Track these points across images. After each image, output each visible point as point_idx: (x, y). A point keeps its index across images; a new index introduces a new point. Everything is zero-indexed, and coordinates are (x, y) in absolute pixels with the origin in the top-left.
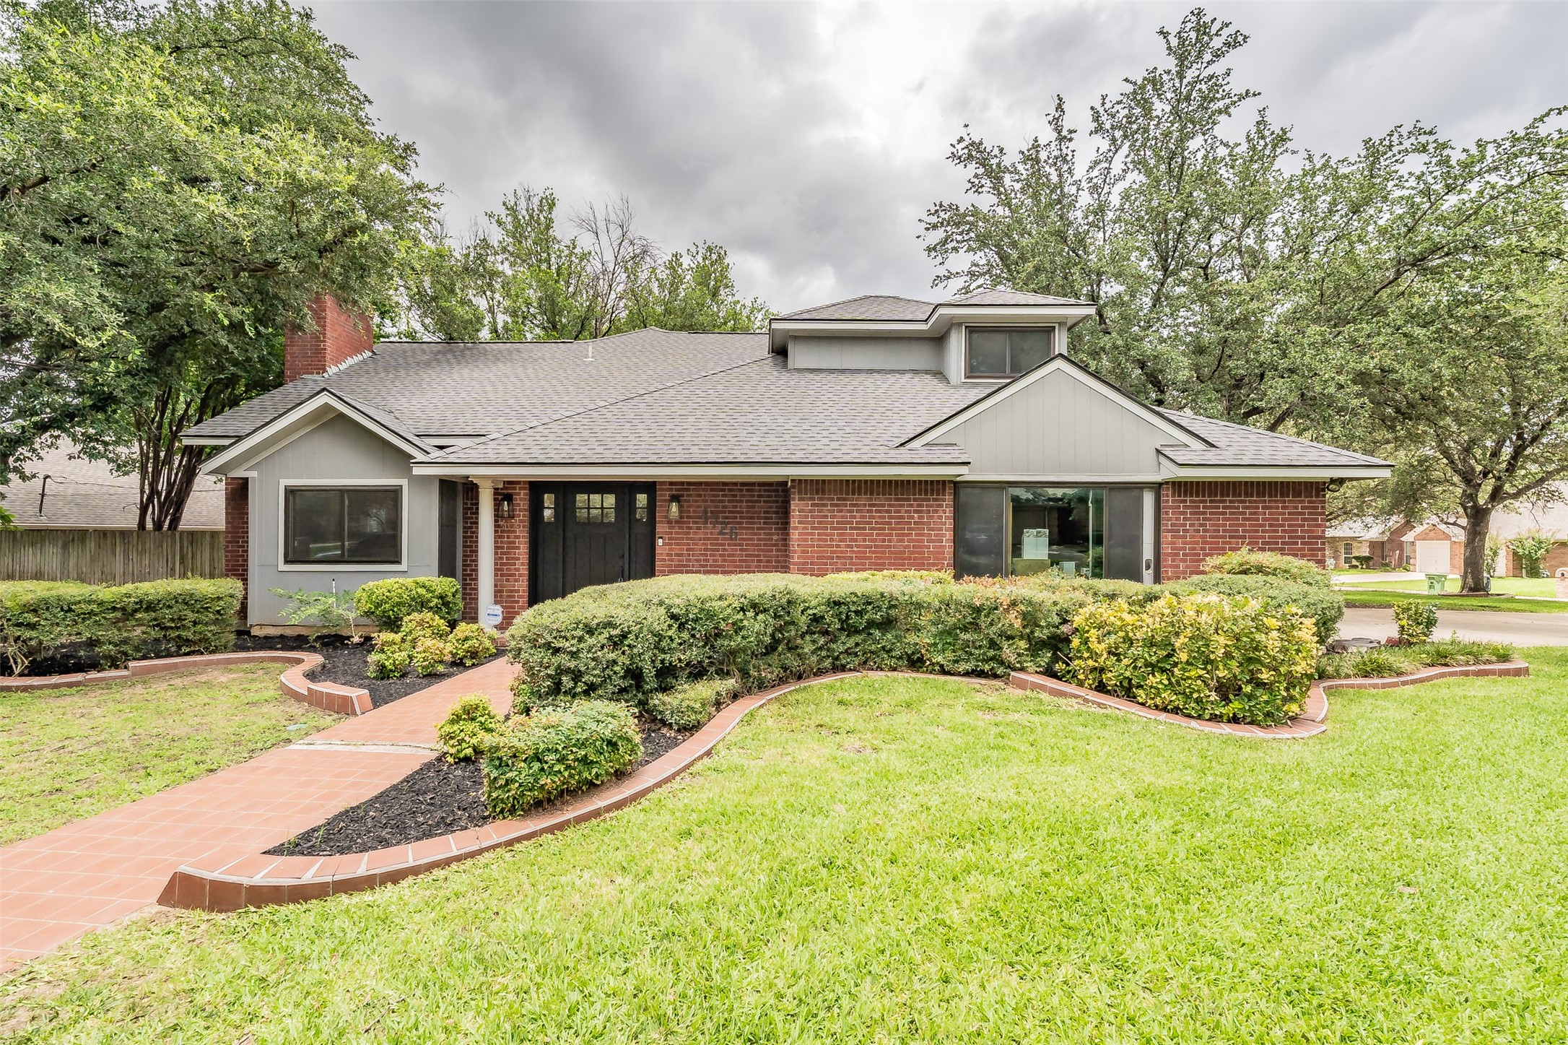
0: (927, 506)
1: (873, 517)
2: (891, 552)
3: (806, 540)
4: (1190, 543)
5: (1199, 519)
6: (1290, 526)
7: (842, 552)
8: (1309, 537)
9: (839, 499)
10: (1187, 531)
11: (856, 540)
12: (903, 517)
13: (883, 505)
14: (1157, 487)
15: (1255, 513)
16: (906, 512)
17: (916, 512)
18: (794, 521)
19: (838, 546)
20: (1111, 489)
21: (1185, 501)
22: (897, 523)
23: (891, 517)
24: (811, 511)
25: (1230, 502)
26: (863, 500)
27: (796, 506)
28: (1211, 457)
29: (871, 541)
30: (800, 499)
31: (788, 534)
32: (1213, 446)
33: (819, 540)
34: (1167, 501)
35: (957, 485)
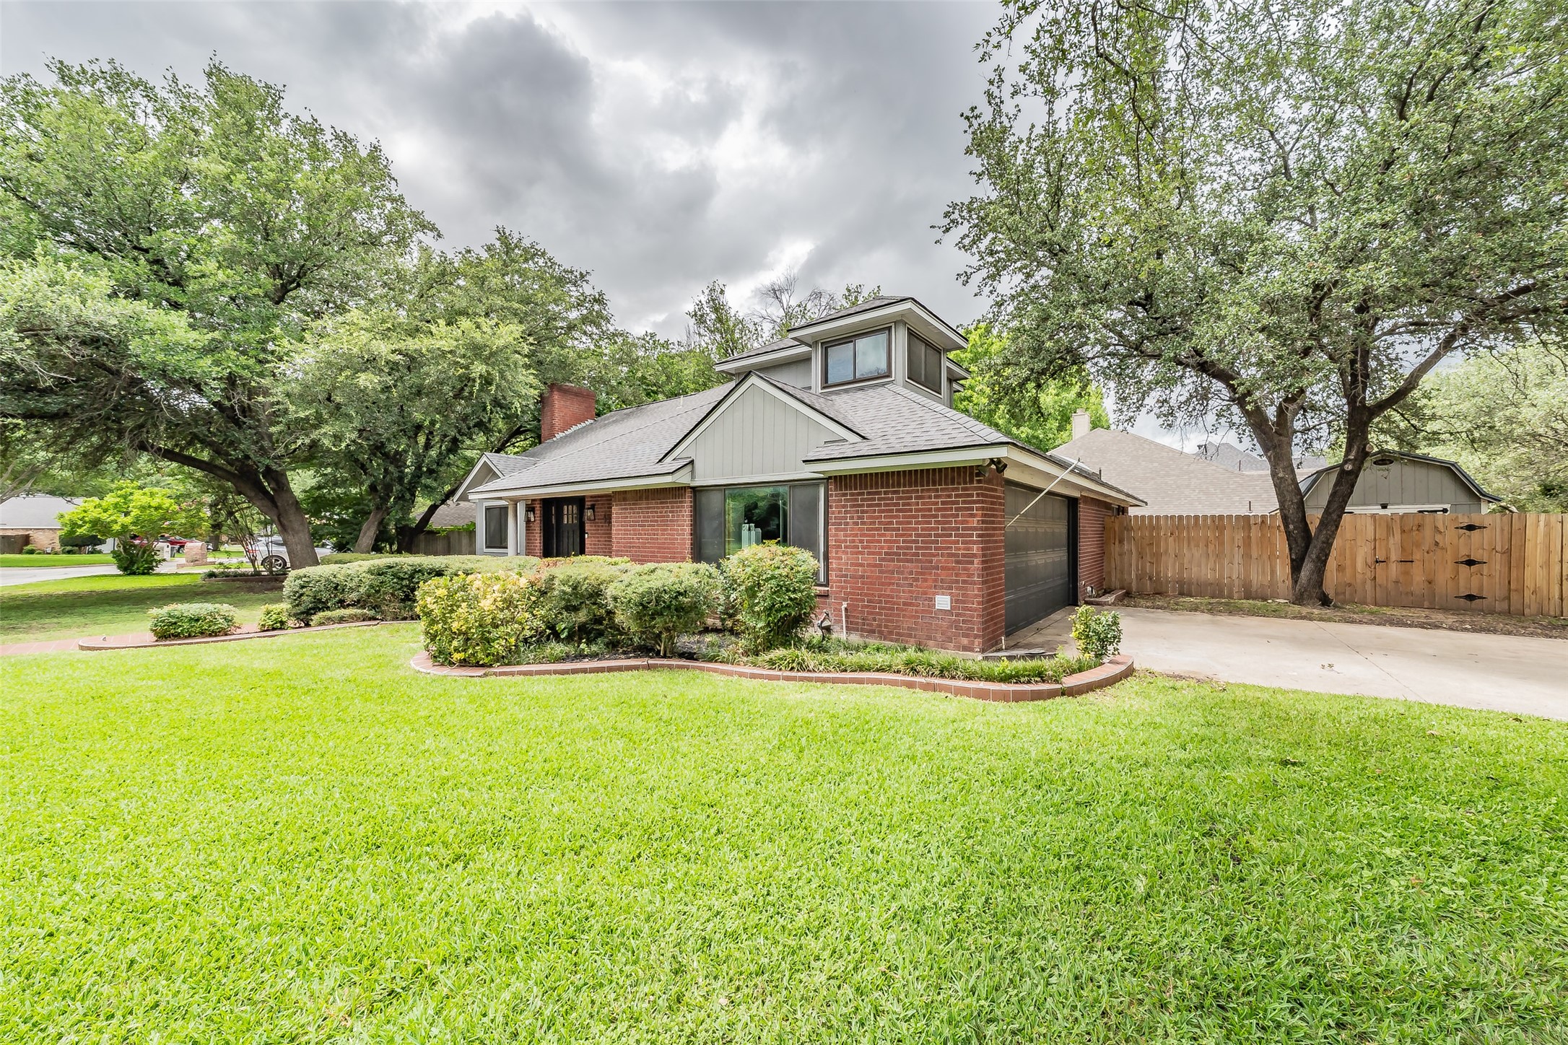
0: (677, 507)
3: (618, 534)
4: (850, 536)
5: (858, 512)
6: (943, 516)
7: (635, 543)
10: (847, 524)
11: (641, 534)
13: (654, 508)
14: (826, 484)
15: (909, 504)
16: (666, 512)
17: (671, 512)
20: (791, 487)
21: (845, 495)
25: (885, 493)
26: (644, 504)
28: (862, 448)
30: (616, 505)
32: (864, 438)
34: (831, 495)
35: (695, 490)
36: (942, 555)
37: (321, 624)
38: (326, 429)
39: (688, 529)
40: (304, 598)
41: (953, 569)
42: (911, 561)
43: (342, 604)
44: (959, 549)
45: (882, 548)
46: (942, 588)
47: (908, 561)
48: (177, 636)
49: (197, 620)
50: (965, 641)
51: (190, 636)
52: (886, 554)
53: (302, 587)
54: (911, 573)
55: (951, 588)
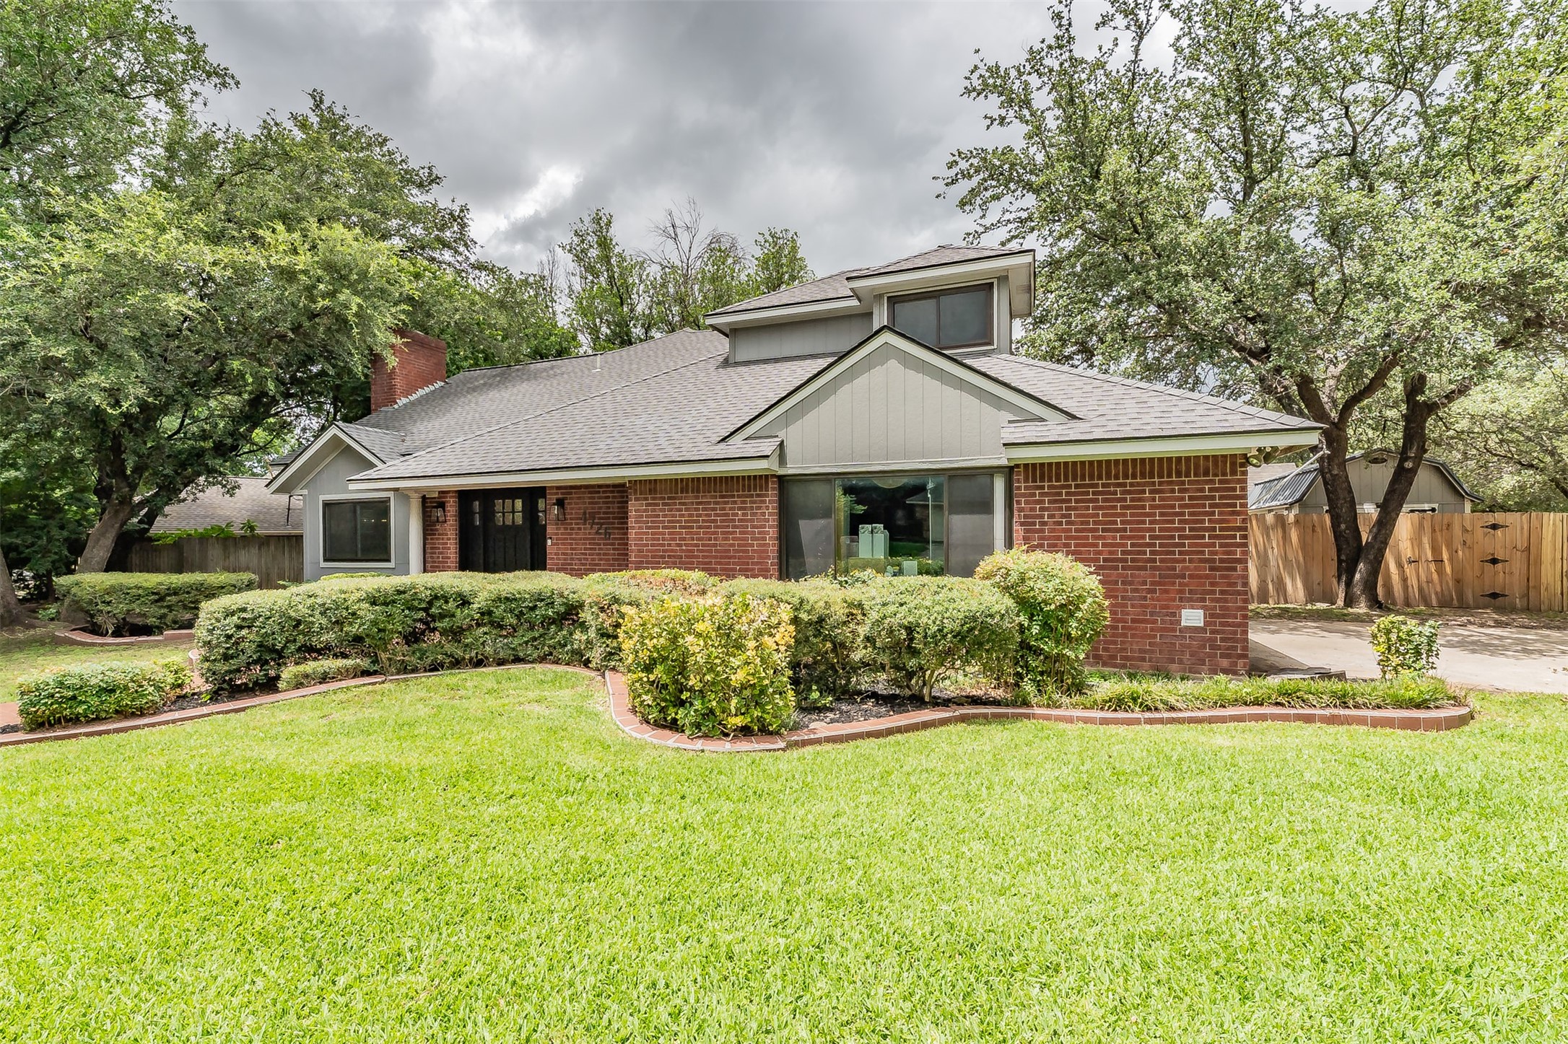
0: (752, 502)
1: (700, 515)
2: (717, 551)
3: (641, 539)
4: (1049, 538)
5: (1061, 509)
6: (1191, 514)
7: (672, 551)
8: (1221, 529)
9: (669, 498)
10: (1044, 524)
11: (684, 539)
12: (727, 515)
13: (709, 503)
14: (1009, 471)
15: (1140, 500)
16: (731, 509)
17: (740, 509)
18: (631, 521)
19: (669, 545)
20: (951, 477)
21: (1043, 487)
22: (722, 521)
23: (716, 515)
24: (645, 511)
25: (1104, 486)
26: (690, 498)
27: (633, 506)
28: (1074, 431)
29: (698, 539)
30: (637, 499)
31: (626, 534)
32: (1074, 417)
33: (653, 539)
34: (1019, 488)
35: (782, 480)
36: (1191, 561)
37: (299, 685)
38: (93, 377)
39: (772, 532)
40: (245, 645)
41: (1207, 577)
42: (1145, 569)
43: (310, 651)
44: (1216, 553)
45: (1100, 553)
46: (1190, 600)
47: (1139, 568)
48: (75, 720)
49: (113, 691)
50: (1225, 663)
51: (98, 719)
52: (1105, 560)
53: (239, 627)
54: (1144, 583)
55: (1204, 600)
